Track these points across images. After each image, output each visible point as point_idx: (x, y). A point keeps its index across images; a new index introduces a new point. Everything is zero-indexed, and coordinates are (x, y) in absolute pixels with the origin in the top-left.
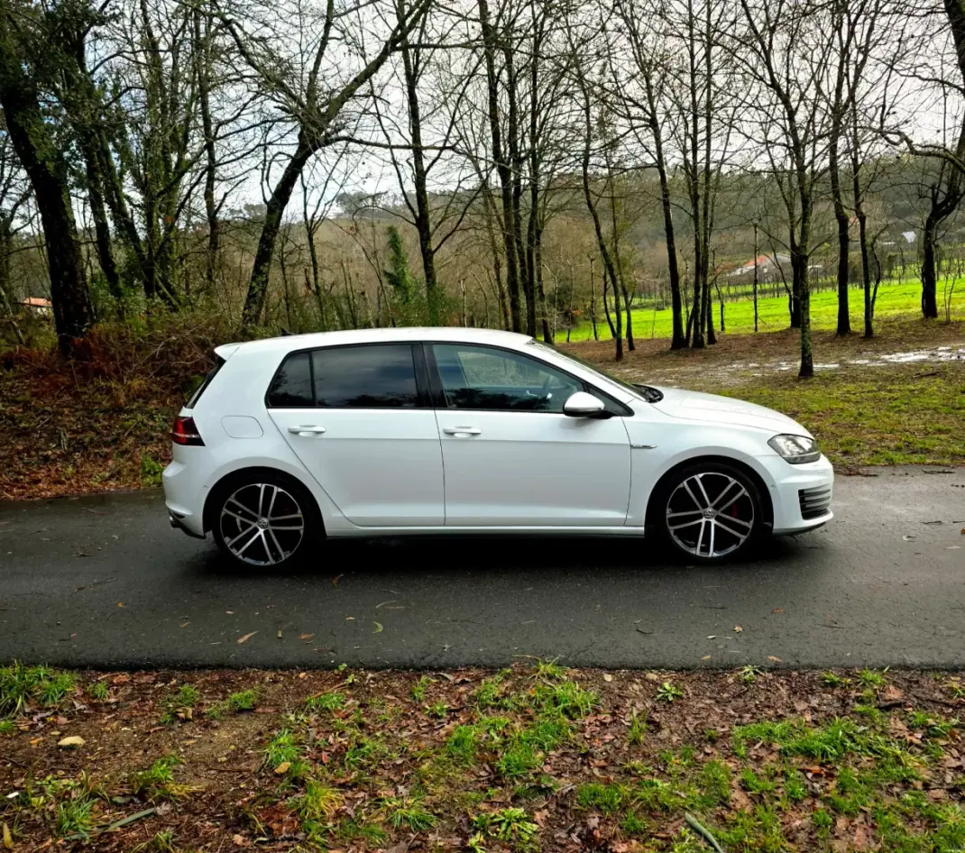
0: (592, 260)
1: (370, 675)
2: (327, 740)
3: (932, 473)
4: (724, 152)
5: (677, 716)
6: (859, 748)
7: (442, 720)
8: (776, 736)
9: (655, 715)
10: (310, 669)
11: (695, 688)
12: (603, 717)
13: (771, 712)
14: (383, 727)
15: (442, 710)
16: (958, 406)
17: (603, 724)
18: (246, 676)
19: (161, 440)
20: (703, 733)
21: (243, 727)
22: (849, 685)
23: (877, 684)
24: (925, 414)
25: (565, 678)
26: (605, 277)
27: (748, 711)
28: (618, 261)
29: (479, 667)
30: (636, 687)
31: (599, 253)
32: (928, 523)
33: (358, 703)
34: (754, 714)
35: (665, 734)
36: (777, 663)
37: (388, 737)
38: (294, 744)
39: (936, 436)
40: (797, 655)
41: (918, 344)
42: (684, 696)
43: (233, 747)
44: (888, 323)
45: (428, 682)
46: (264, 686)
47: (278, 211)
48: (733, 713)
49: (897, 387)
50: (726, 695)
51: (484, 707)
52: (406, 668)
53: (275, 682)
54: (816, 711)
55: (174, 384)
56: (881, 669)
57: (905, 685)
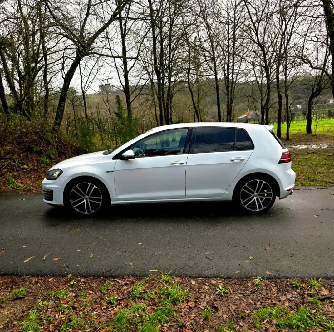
0: (190, 110)
1: (82, 280)
2: (55, 316)
3: (320, 189)
4: (239, 70)
5: (226, 304)
6: (315, 324)
7: (113, 305)
8: (273, 316)
9: (215, 303)
10: (54, 276)
11: (234, 288)
12: (191, 303)
13: (269, 302)
14: (84, 309)
15: (114, 299)
16: (325, 164)
17: (190, 308)
18: (24, 280)
19: (17, 170)
20: (238, 314)
21: (16, 308)
22: (304, 287)
23: (317, 287)
24: (313, 167)
25: (173, 282)
26: (194, 116)
27: (259, 301)
28: (199, 110)
29: (134, 276)
30: (206, 287)
31: (193, 107)
32: (323, 210)
33: (74, 295)
34: (262, 302)
35: (220, 313)
36: (270, 275)
37: (86, 315)
38: (38, 319)
39: (319, 175)
40: (278, 271)
41: (305, 143)
42: (229, 292)
43: (8, 319)
44: (294, 135)
45: (109, 284)
46: (31, 285)
47: (68, 82)
48: (251, 302)
49: (301, 157)
50: (248, 292)
51: (134, 298)
52: (100, 277)
53: (37, 283)
54: (290, 301)
55: (24, 148)
56: (318, 279)
57: (329, 287)
